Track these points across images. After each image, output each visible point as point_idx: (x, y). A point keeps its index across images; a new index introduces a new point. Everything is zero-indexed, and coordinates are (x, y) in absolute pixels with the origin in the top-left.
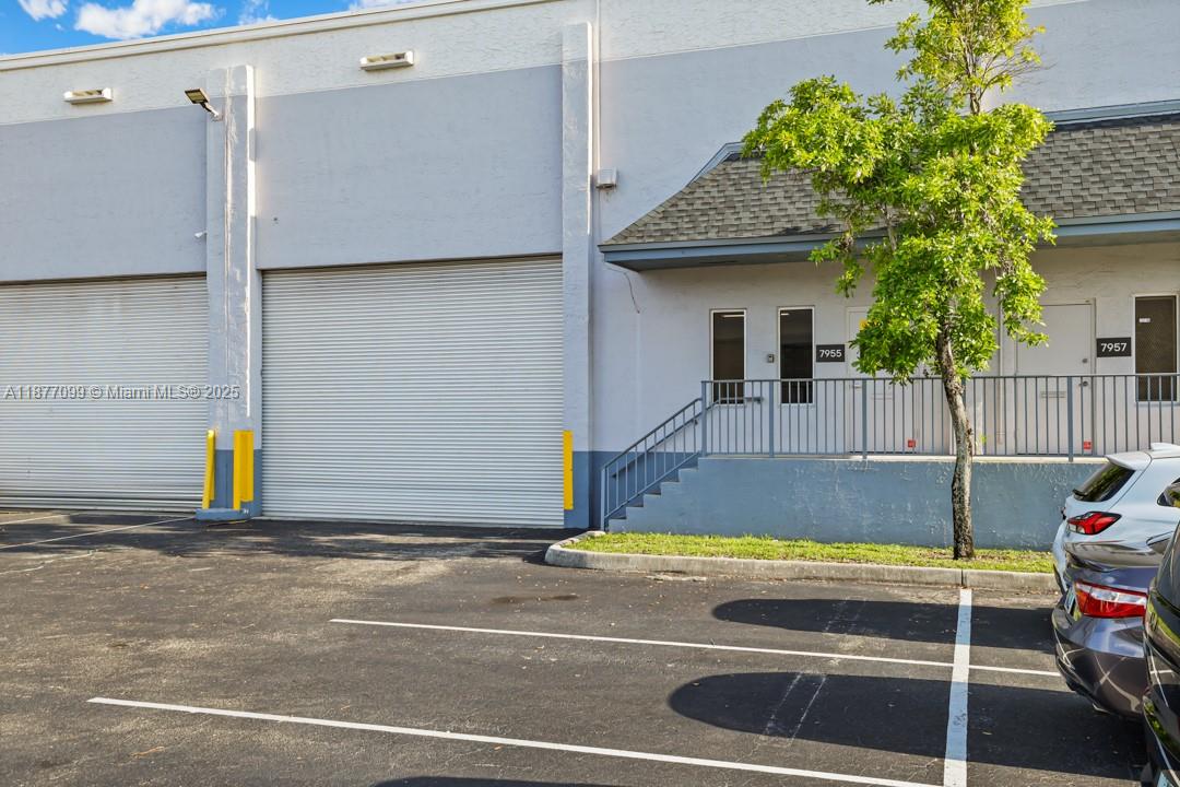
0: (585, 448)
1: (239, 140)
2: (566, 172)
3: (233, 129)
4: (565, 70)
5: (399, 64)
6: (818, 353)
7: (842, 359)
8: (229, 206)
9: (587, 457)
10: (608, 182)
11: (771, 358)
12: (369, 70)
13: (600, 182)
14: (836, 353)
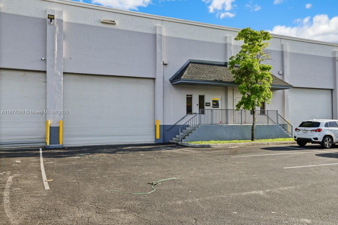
0: (162, 124)
1: (59, 32)
2: (158, 60)
3: (57, 29)
4: (157, 36)
5: (113, 23)
6: (206, 104)
7: (210, 106)
8: (56, 52)
9: (162, 126)
10: (167, 63)
11: (197, 105)
12: (102, 22)
13: (164, 63)
14: (208, 104)
